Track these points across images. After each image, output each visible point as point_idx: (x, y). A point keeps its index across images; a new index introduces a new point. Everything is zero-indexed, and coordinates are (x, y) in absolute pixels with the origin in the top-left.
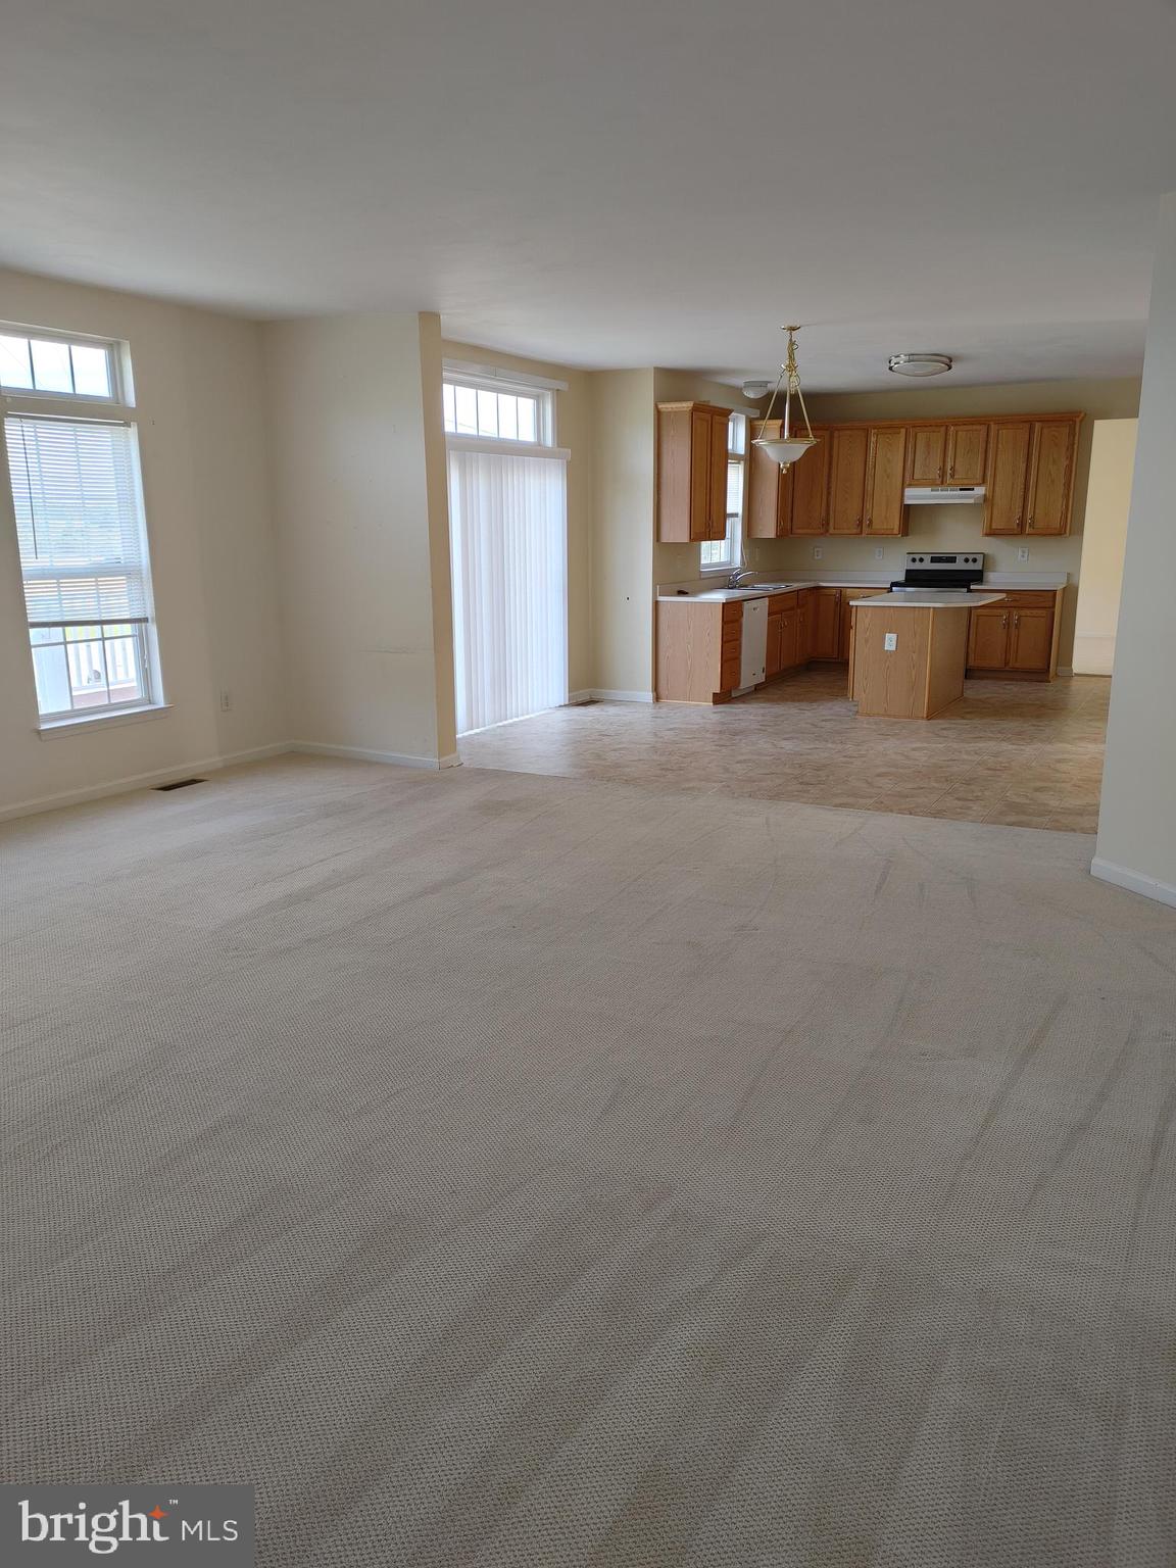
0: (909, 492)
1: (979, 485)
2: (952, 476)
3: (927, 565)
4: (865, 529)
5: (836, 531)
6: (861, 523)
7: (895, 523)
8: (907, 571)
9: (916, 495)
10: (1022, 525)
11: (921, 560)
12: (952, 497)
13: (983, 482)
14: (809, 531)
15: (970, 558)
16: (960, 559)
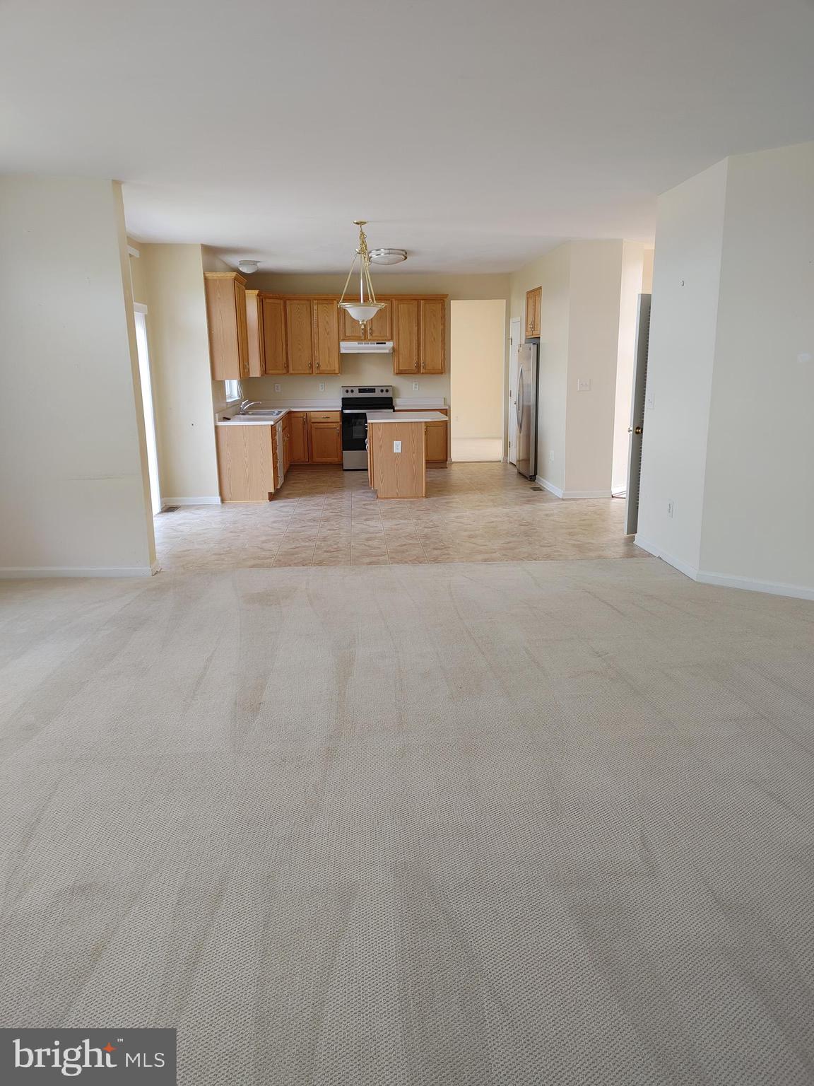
0: (343, 344)
1: (388, 340)
2: (371, 334)
3: (357, 395)
4: (316, 371)
5: (296, 372)
6: (311, 367)
7: (335, 365)
8: (343, 399)
9: (348, 347)
10: (418, 367)
11: (352, 391)
12: (374, 348)
13: (392, 339)
14: (277, 372)
15: (384, 389)
16: (378, 390)
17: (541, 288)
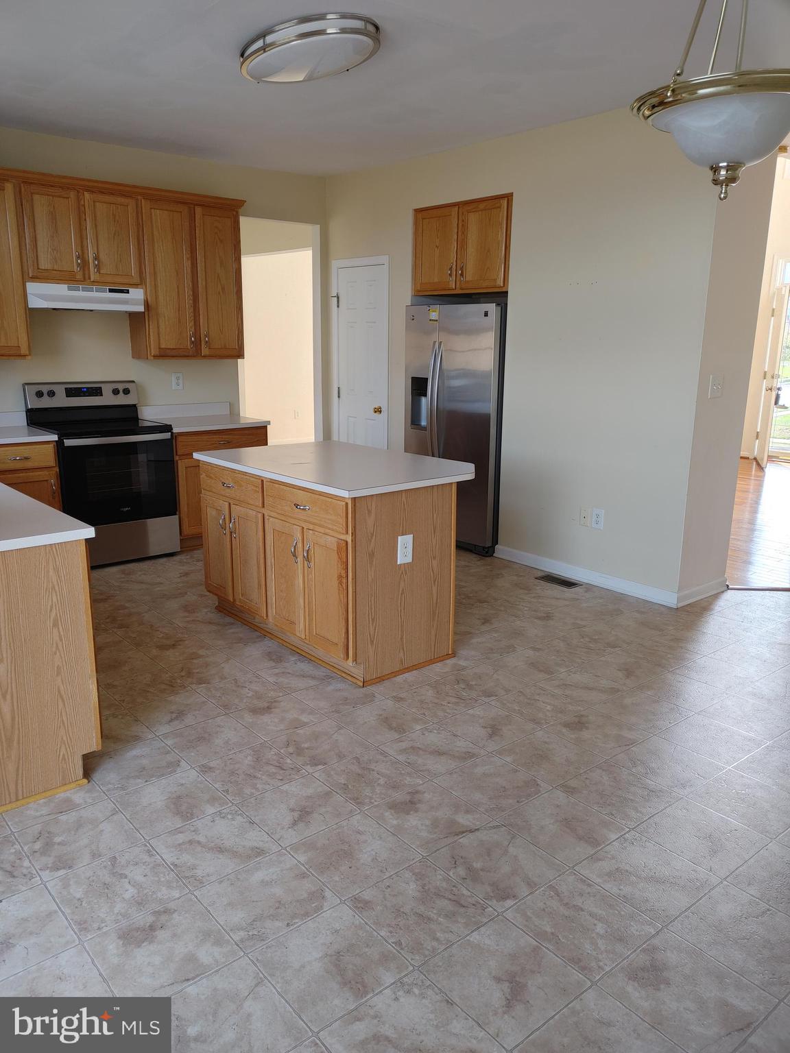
0: (34, 288)
1: (136, 286)
2: (99, 268)
3: (62, 401)
7: (20, 336)
8: (30, 410)
9: (43, 294)
10: (197, 344)
13: (142, 282)
15: (121, 387)
16: (107, 390)
17: (509, 197)
